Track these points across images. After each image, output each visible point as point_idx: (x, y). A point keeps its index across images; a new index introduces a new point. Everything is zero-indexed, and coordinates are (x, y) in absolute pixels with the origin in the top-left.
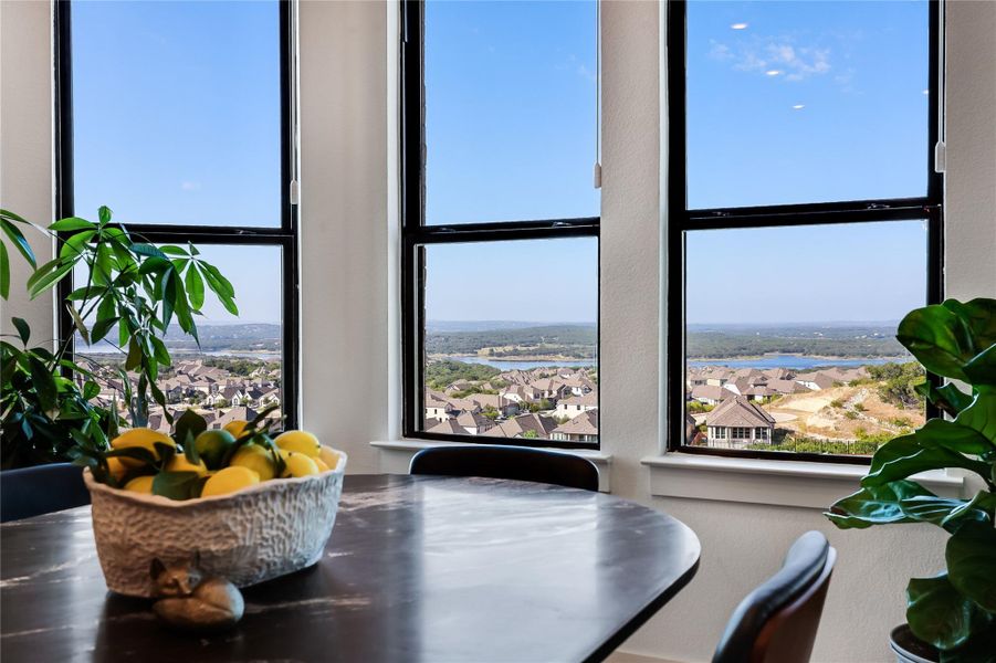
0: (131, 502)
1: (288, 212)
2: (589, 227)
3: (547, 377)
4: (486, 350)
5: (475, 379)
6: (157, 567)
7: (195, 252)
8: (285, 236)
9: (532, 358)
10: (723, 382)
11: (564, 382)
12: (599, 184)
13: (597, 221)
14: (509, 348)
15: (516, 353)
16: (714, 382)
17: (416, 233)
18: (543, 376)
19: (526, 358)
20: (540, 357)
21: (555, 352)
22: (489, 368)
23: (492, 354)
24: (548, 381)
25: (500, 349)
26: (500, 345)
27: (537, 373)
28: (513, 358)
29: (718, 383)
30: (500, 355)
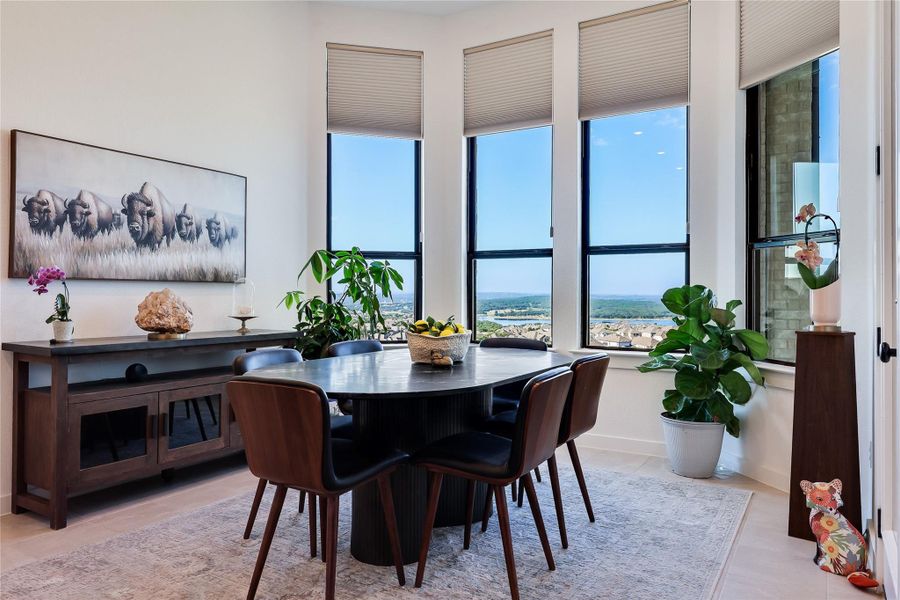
0: (424, 337)
1: (418, 245)
2: (548, 253)
3: (534, 330)
4: (493, 312)
5: (486, 331)
6: (432, 352)
7: (387, 264)
8: (417, 256)
9: (523, 317)
10: (653, 334)
11: (544, 333)
12: (552, 235)
13: (551, 250)
14: (508, 311)
15: (513, 314)
16: (646, 335)
17: (473, 254)
18: (530, 329)
19: (520, 317)
20: (528, 317)
21: (539, 314)
22: (495, 324)
23: (496, 314)
24: (534, 333)
25: (502, 312)
26: (502, 309)
27: (527, 327)
28: (510, 317)
29: (650, 335)
30: (502, 315)
